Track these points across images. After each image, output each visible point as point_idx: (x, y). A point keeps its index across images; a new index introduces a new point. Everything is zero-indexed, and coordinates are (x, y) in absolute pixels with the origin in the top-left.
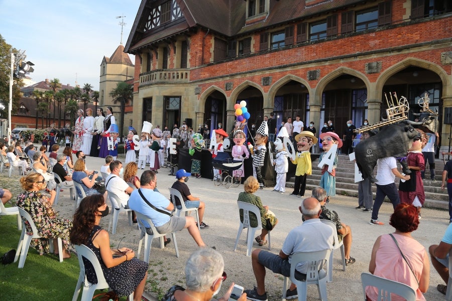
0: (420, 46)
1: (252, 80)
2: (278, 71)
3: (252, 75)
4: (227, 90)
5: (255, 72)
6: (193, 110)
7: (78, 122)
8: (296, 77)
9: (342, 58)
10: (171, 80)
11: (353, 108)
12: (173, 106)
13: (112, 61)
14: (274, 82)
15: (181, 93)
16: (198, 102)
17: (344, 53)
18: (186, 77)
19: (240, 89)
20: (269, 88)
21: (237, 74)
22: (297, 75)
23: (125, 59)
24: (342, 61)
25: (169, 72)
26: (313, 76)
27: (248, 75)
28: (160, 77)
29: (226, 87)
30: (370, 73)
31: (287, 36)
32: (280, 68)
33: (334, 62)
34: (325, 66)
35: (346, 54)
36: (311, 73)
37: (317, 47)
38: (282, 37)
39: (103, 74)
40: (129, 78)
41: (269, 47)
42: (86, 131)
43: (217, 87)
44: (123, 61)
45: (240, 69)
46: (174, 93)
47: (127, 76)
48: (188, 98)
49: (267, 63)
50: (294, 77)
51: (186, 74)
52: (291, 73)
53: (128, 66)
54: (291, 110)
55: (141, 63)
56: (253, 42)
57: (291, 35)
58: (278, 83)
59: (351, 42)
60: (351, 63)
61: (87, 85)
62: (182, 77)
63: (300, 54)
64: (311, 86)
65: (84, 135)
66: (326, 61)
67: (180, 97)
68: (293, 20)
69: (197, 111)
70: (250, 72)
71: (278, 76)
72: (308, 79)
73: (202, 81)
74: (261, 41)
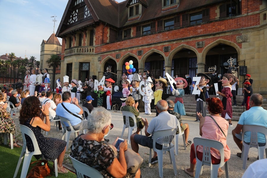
0: (225, 32)
1: (131, 53)
2: (146, 47)
3: (132, 49)
4: (117, 58)
5: (133, 47)
6: (97, 70)
7: (26, 78)
8: (157, 50)
9: (183, 39)
10: (84, 53)
11: (189, 69)
12: (85, 68)
13: (48, 43)
14: (145, 53)
15: (89, 60)
16: (100, 65)
17: (184, 37)
18: (93, 51)
19: (125, 58)
20: (141, 57)
21: (123, 49)
22: (157, 49)
23: (56, 41)
24: (183, 41)
25: (83, 48)
26: (166, 50)
27: (129, 50)
28: (77, 51)
29: (117, 57)
30: (198, 48)
31: (151, 28)
32: (148, 45)
33: (178, 42)
34: (173, 44)
35: (185, 37)
36: (165, 48)
37: (169, 33)
38: (149, 28)
39: (43, 50)
40: (58, 53)
41: (141, 34)
42: (31, 83)
43: (111, 57)
44: (55, 43)
45: (124, 46)
46: (86, 60)
47: (57, 52)
48: (94, 64)
49: (140, 42)
50: (156, 50)
51: (93, 49)
52: (154, 48)
53: (58, 46)
54: (154, 70)
55: (66, 43)
56: (132, 31)
57: (154, 27)
58: (147, 54)
59: (188, 30)
60: (188, 42)
61: (33, 57)
62: (90, 51)
63: (159, 37)
64: (166, 55)
65: (30, 86)
66: (174, 41)
67: (89, 63)
68: (155, 19)
69: (99, 71)
70: (131, 48)
71: (147, 50)
72: (164, 51)
73: (102, 53)
74: (137, 31)
